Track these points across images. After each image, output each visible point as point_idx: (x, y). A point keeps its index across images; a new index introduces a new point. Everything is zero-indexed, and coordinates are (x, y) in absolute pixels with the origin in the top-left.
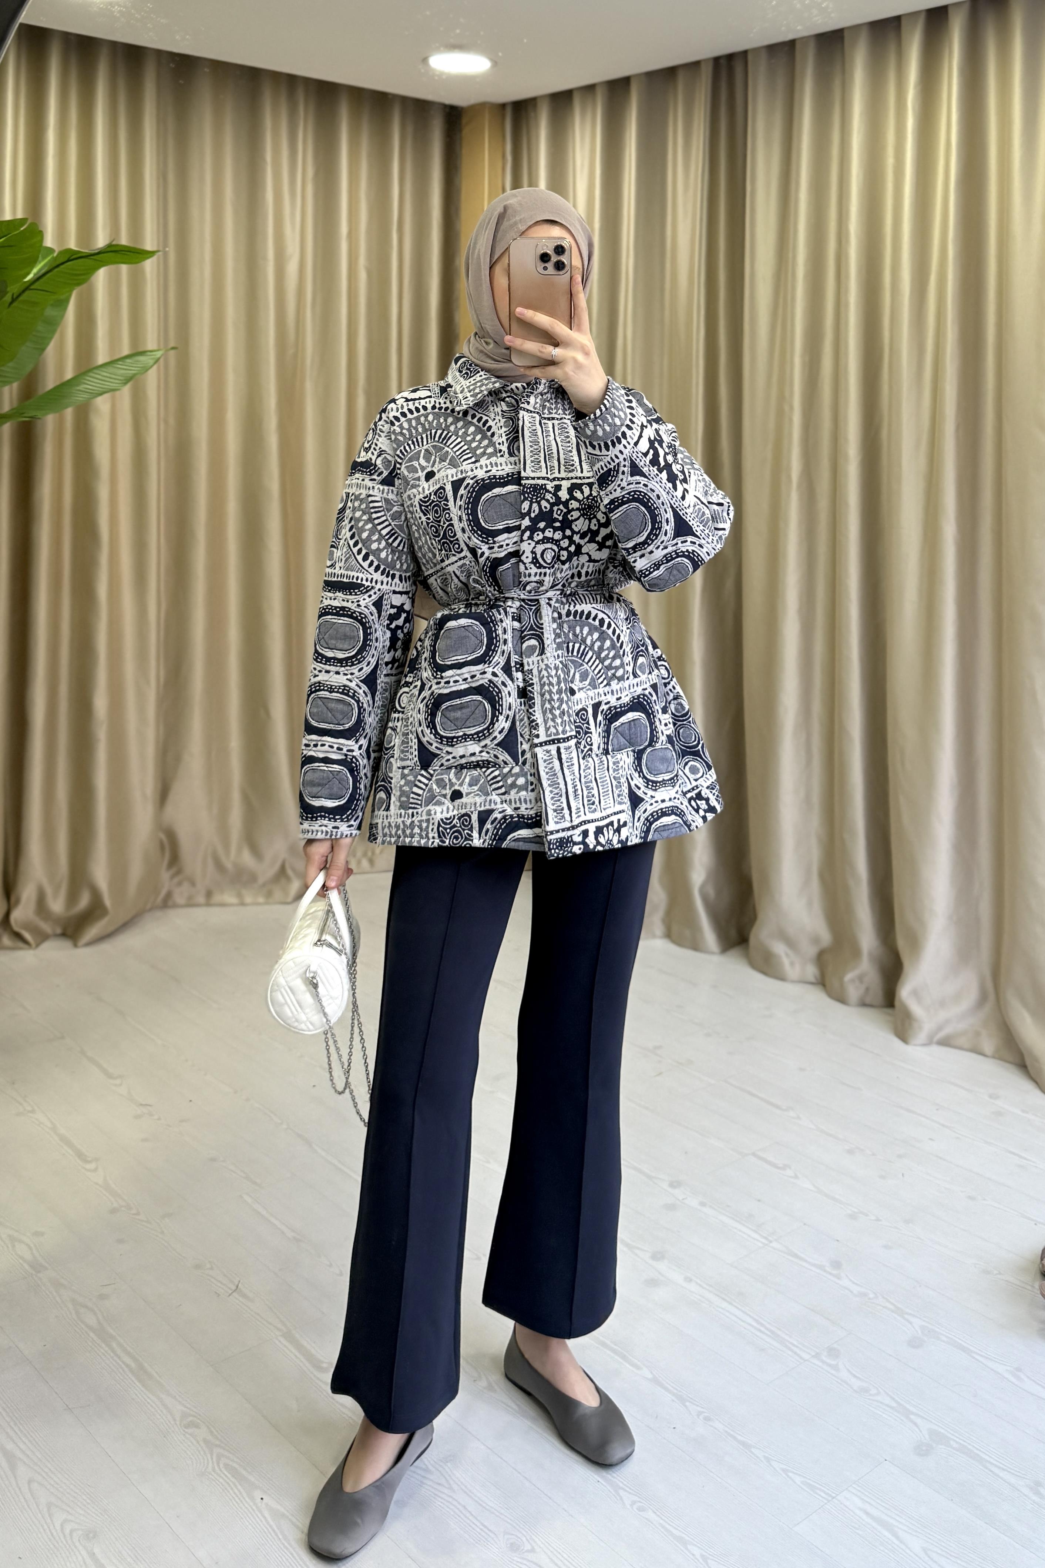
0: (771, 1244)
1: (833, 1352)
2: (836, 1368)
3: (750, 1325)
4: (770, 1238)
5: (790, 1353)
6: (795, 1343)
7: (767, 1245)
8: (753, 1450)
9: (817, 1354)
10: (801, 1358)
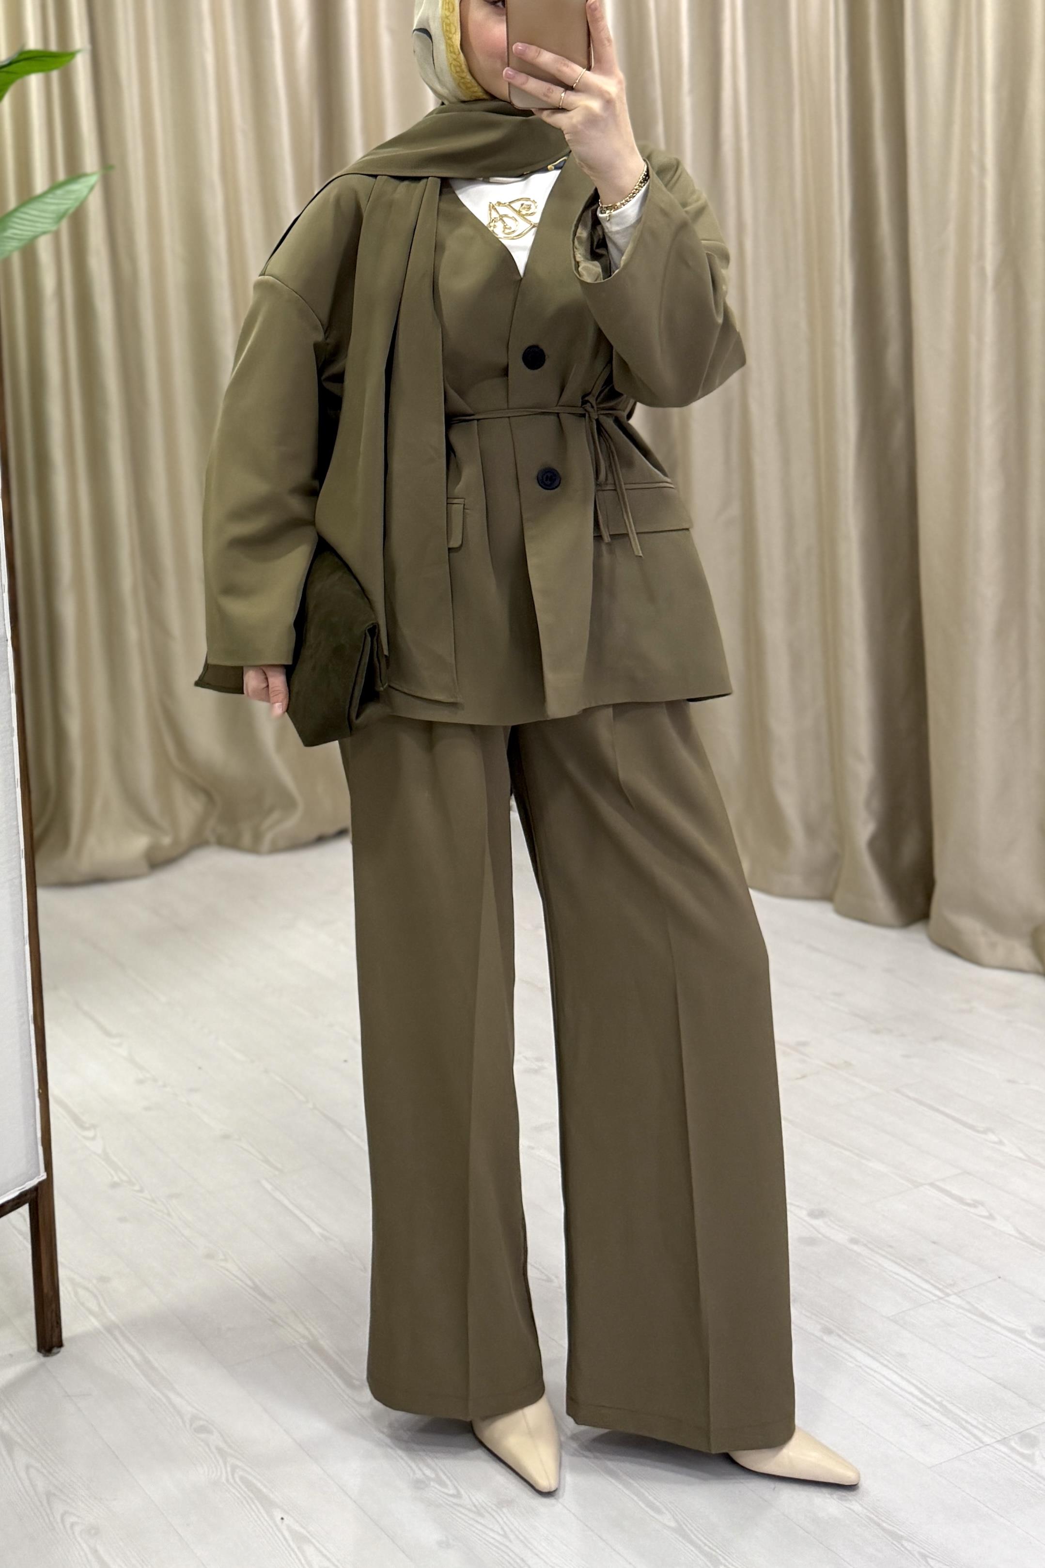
0: (947, 1298)
1: (1028, 1439)
2: (1030, 1458)
3: (910, 1393)
4: (948, 1291)
5: (965, 1433)
6: (975, 1423)
7: (941, 1298)
8: (905, 1543)
9: (1005, 1438)
10: (982, 1442)
